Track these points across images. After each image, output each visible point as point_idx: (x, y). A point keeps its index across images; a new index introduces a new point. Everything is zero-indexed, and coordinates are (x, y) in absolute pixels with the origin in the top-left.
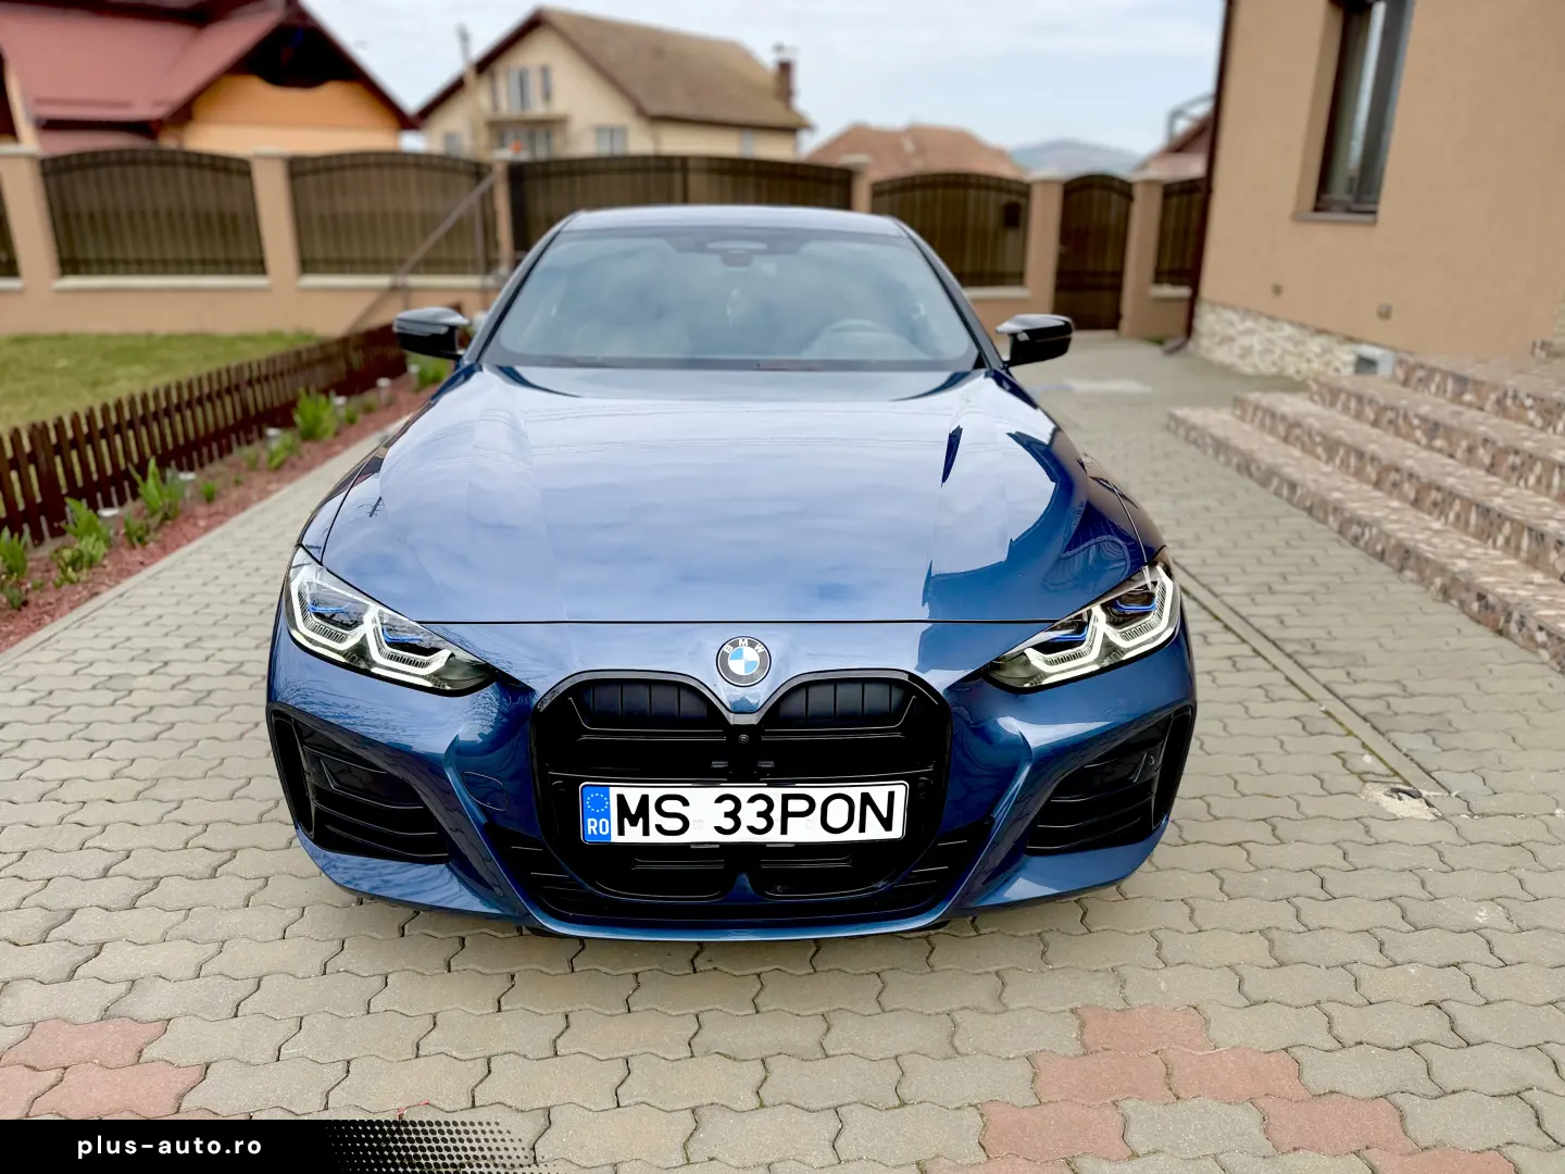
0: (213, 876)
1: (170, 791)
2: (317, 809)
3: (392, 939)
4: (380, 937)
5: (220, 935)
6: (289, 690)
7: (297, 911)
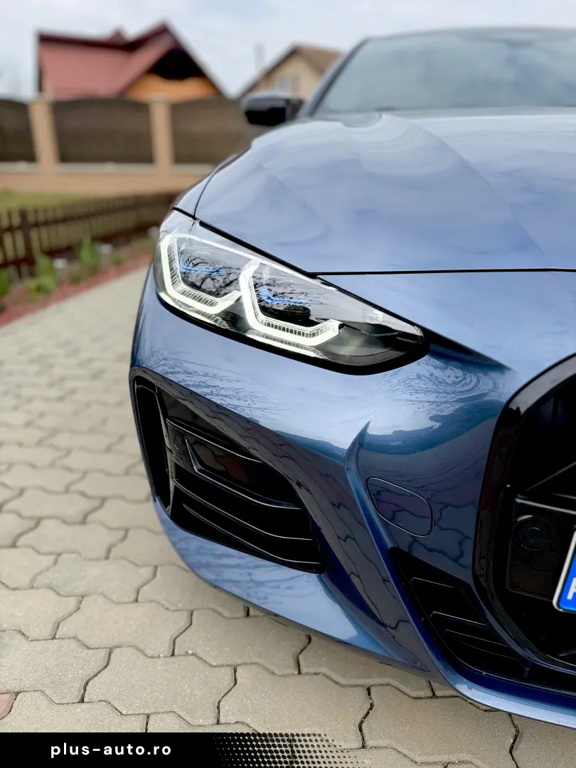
0: (83, 522)
1: (63, 440)
2: (176, 488)
3: (238, 618)
4: (227, 614)
5: (81, 588)
6: (155, 358)
7: (150, 570)
